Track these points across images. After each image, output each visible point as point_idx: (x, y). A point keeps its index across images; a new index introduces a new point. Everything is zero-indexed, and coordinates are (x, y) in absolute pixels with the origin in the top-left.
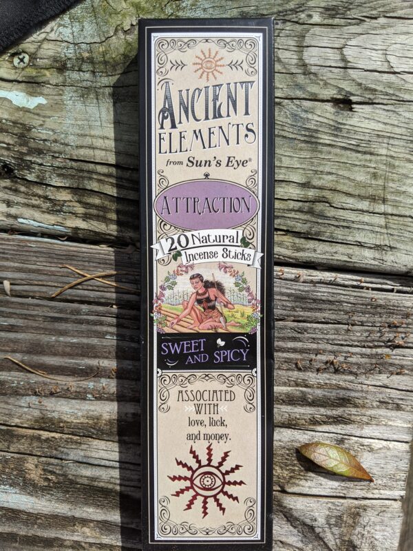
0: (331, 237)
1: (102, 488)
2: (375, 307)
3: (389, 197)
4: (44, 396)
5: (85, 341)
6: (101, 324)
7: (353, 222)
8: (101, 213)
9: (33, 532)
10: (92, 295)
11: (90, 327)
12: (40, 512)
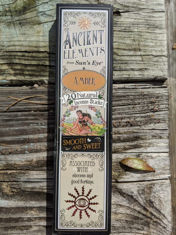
0: (120, 68)
1: (37, 192)
2: (143, 96)
3: (141, 48)
4: (7, 155)
5: (21, 128)
6: (28, 120)
7: (128, 61)
8: (21, 72)
9: (9, 216)
10: (22, 108)
11: (23, 122)
12: (11, 207)
